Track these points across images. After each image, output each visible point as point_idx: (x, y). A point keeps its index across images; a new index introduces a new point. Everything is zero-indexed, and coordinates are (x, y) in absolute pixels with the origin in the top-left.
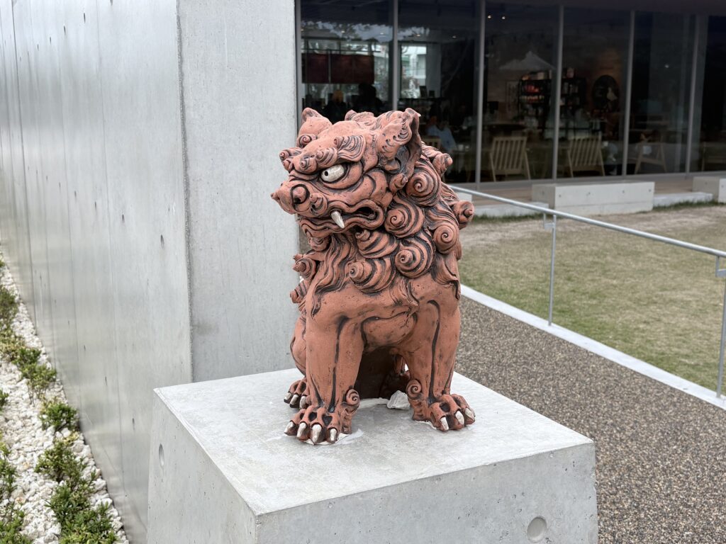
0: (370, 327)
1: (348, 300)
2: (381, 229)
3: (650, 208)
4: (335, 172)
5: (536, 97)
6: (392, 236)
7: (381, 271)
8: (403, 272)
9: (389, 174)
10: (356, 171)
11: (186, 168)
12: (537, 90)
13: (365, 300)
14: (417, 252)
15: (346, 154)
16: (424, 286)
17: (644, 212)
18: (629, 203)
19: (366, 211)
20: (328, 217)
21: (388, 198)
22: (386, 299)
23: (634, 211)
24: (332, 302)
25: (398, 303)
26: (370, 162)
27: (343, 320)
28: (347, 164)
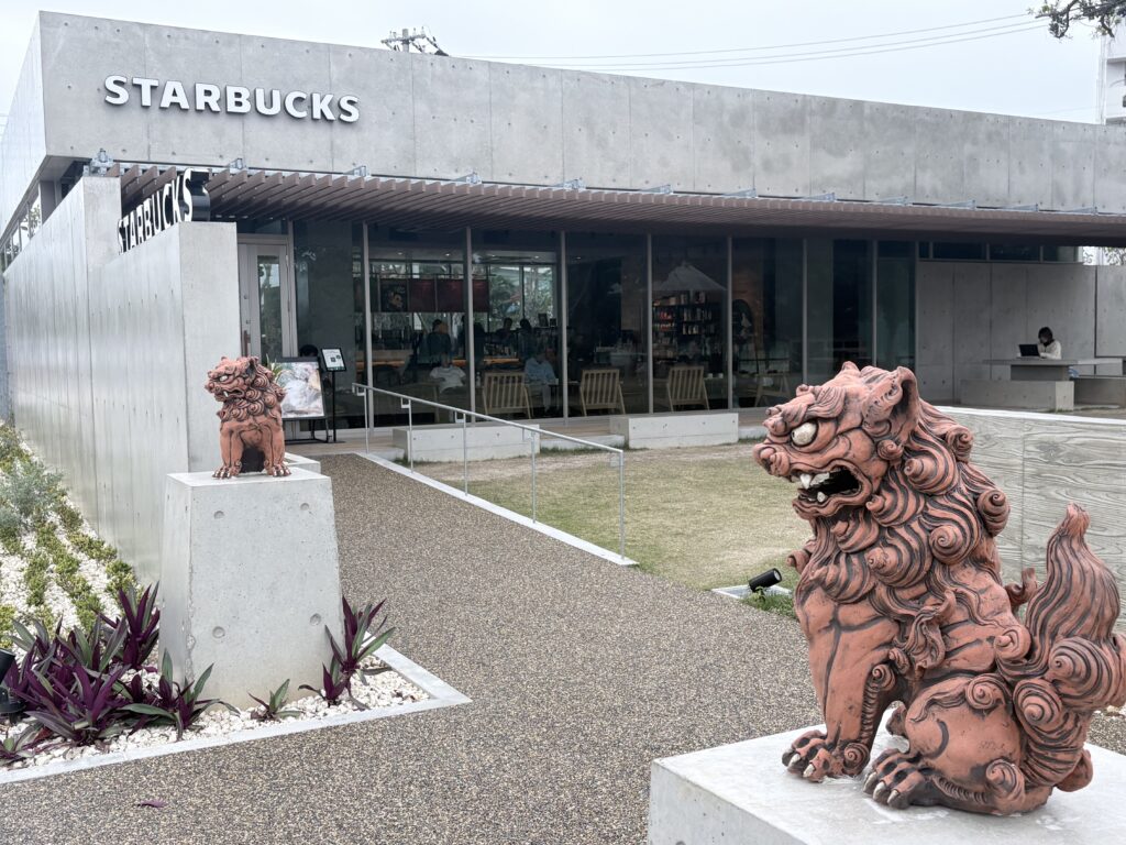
0: (243, 434)
1: (233, 424)
2: (244, 398)
3: (734, 439)
4: (224, 378)
5: (669, 325)
6: (248, 401)
7: (243, 413)
8: (252, 413)
9: (244, 379)
10: (231, 377)
11: (186, 383)
12: (669, 317)
13: (238, 424)
14: (258, 406)
15: (228, 372)
16: (261, 419)
17: (729, 444)
18: (711, 435)
19: (237, 391)
20: (222, 394)
21: (246, 387)
22: (246, 423)
23: (717, 443)
24: (227, 425)
25: (250, 425)
26: (237, 374)
27: (231, 432)
28: (228, 375)
